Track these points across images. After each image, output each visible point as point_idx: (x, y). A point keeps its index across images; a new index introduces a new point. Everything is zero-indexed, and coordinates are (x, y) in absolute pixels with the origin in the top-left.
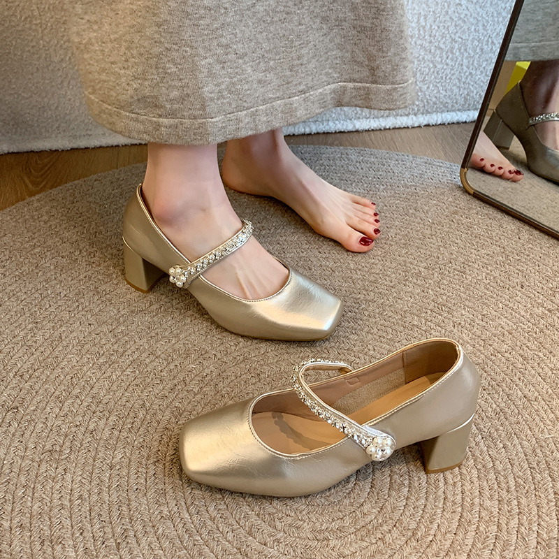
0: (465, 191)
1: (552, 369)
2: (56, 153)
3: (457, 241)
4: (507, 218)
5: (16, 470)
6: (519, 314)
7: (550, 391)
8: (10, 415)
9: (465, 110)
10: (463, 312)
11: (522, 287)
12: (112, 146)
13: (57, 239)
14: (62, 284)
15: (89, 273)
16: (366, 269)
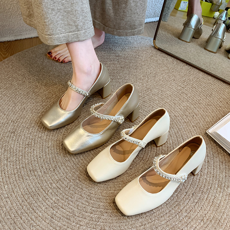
0: (155, 48)
1: (183, 107)
2: (10, 42)
3: (153, 66)
4: (169, 57)
5: (18, 151)
6: (173, 89)
7: (183, 113)
8: (12, 134)
9: (154, 17)
10: (155, 90)
11: (174, 80)
12: (30, 38)
13: (16, 75)
14: (21, 90)
15: (30, 85)
16: (123, 78)
